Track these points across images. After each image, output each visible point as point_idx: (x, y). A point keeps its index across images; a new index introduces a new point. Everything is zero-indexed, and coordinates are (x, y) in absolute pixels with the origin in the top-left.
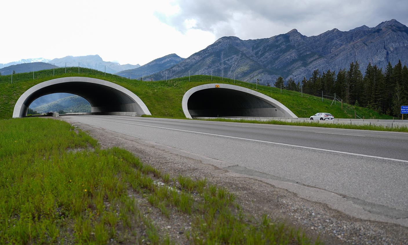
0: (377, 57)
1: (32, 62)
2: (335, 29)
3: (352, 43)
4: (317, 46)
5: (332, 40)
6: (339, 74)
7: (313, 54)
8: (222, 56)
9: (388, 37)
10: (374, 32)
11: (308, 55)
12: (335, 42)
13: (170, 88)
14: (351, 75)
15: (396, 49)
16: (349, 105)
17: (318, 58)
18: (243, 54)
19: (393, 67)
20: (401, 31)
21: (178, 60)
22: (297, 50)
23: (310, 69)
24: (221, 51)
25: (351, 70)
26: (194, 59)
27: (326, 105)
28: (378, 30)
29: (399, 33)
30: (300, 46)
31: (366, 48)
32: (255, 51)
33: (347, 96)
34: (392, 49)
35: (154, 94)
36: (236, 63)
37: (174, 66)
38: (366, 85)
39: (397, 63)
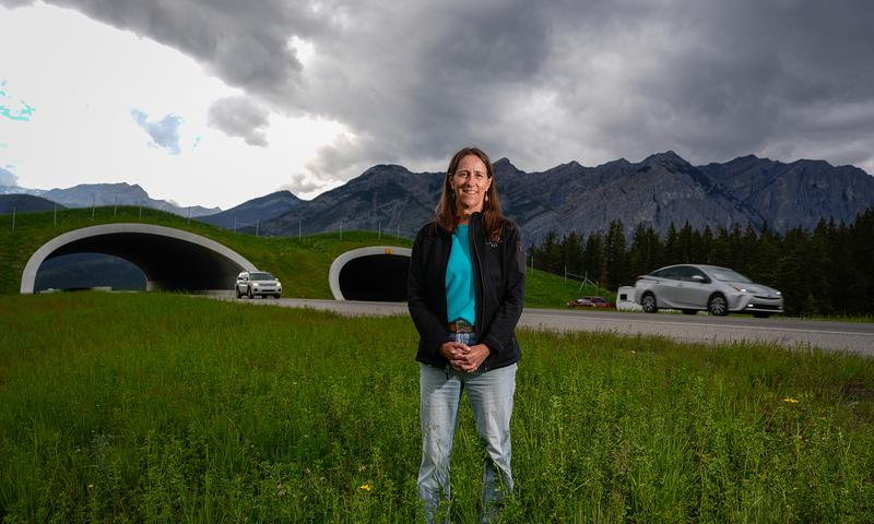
0: (640, 214)
1: (7, 193)
2: (573, 162)
3: (601, 188)
4: (541, 191)
5: (567, 181)
6: (591, 239)
7: (535, 204)
8: (374, 201)
9: (661, 181)
10: (639, 171)
11: (525, 205)
12: (572, 184)
13: (306, 251)
14: (610, 242)
15: (673, 201)
16: (608, 292)
17: (543, 212)
18: (412, 198)
19: (678, 231)
20: (683, 172)
21: (293, 202)
22: (508, 195)
23: (529, 230)
24: (372, 190)
25: (611, 233)
26: (323, 202)
27: (571, 290)
28: (644, 168)
29: (680, 175)
30: (514, 189)
31: (624, 198)
32: (432, 194)
33: (603, 277)
34: (666, 203)
35: (279, 260)
36: (399, 214)
37: (287, 213)
38: (634, 260)
39: (683, 226)
